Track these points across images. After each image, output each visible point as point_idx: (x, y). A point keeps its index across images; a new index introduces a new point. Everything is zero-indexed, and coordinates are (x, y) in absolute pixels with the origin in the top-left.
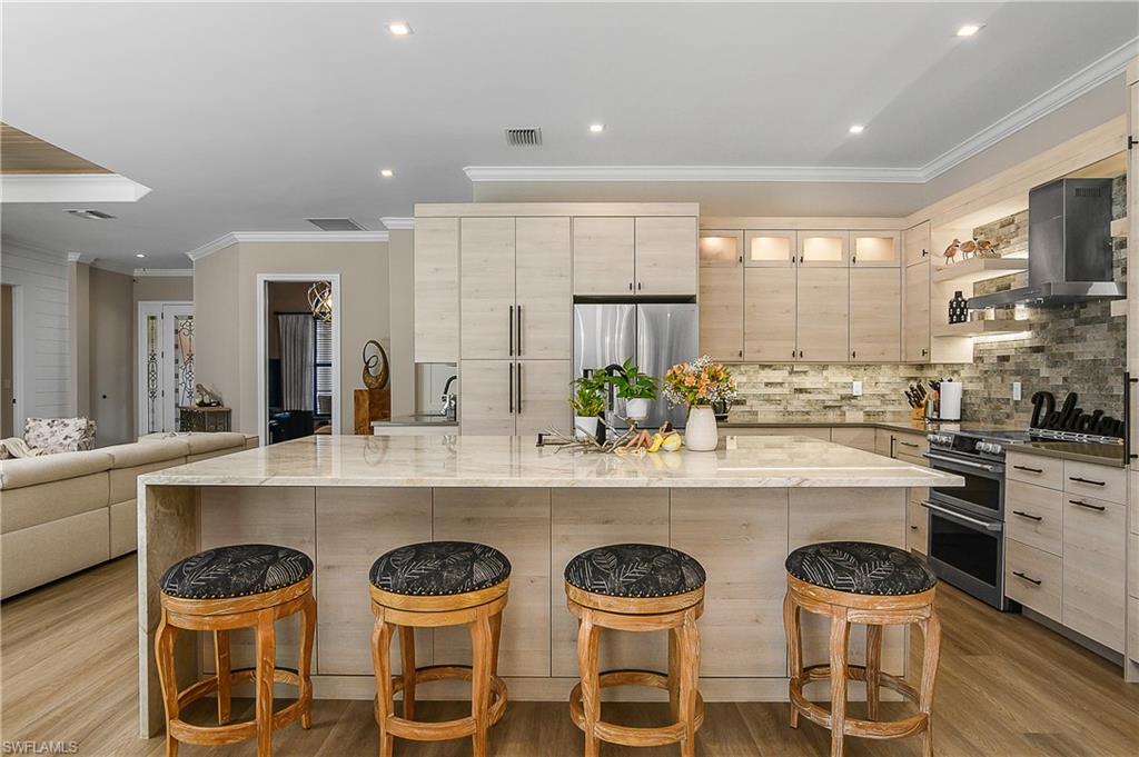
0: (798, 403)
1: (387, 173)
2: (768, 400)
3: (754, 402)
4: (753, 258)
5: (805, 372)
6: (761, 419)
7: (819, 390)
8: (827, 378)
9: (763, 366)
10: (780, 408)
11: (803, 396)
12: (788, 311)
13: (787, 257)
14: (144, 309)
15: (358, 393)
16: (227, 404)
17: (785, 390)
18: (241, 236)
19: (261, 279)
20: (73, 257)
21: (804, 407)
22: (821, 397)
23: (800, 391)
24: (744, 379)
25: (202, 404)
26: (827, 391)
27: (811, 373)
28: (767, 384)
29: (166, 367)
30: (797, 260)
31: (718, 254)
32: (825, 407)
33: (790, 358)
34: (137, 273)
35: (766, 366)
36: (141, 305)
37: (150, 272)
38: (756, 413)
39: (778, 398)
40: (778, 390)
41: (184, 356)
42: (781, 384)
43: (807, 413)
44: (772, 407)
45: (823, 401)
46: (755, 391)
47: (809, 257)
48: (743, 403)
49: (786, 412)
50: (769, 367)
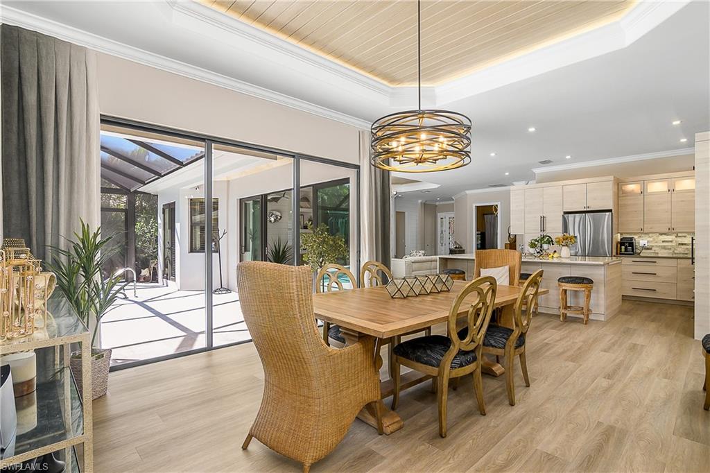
1: (507, 174)
2: (664, 248)
3: (656, 249)
4: (649, 191)
5: (685, 236)
6: (660, 255)
9: (661, 234)
11: (683, 247)
12: (667, 212)
13: (666, 189)
14: (439, 215)
15: (506, 244)
16: (464, 248)
17: (674, 244)
18: (467, 192)
19: (474, 205)
20: (420, 201)
23: (682, 244)
24: (651, 239)
25: (456, 248)
28: (663, 242)
29: (446, 235)
30: (671, 191)
31: (633, 190)
33: (668, 231)
34: (437, 203)
36: (439, 214)
37: (441, 203)
38: (658, 253)
39: (669, 247)
40: (670, 244)
41: (453, 232)
42: (671, 241)
44: (666, 251)
46: (656, 244)
47: (676, 189)
48: (651, 249)
49: (674, 253)
50: (665, 234)
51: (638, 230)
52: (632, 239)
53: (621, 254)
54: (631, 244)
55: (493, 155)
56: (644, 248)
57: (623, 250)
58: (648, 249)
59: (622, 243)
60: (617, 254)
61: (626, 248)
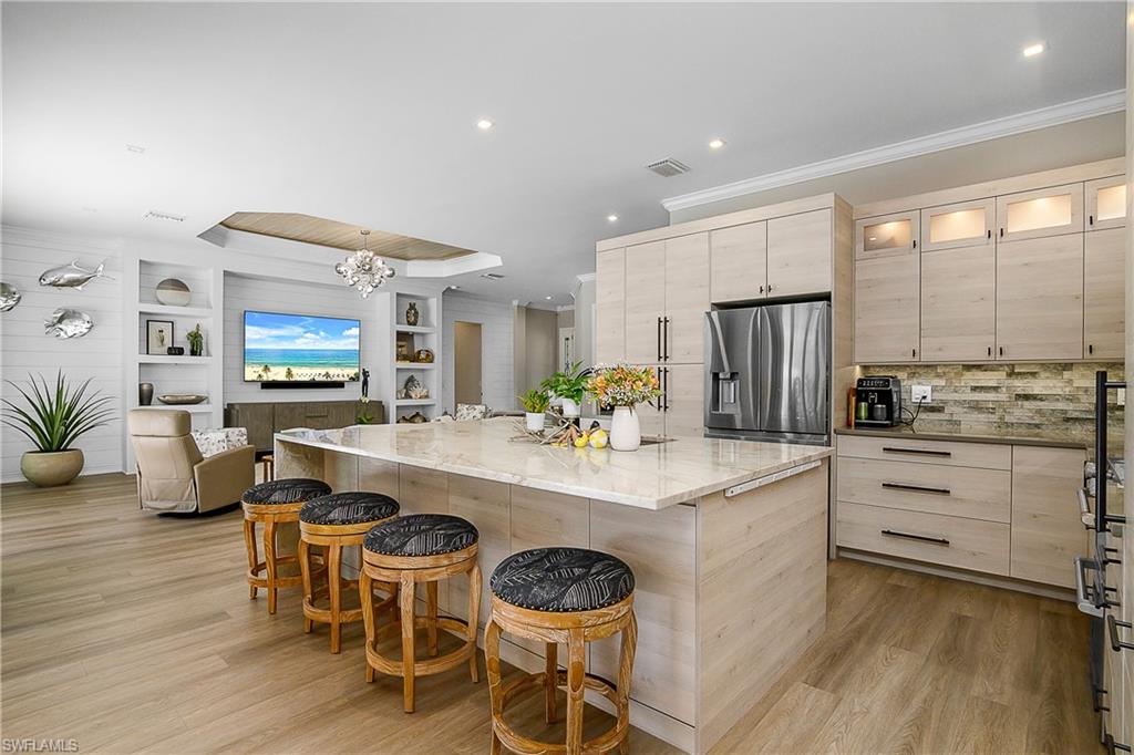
0: (1023, 412)
2: (976, 407)
3: (955, 409)
4: (934, 240)
5: (1034, 374)
6: (966, 431)
7: (1056, 398)
8: (1070, 381)
9: (968, 367)
10: (994, 418)
11: (1030, 405)
13: (983, 233)
17: (1003, 396)
21: (1032, 418)
22: (1061, 406)
23: (1027, 397)
24: (943, 383)
26: (1071, 399)
27: (1043, 375)
28: (974, 389)
30: (996, 234)
31: (892, 239)
32: (1068, 420)
33: (986, 357)
34: (559, 309)
35: (974, 366)
36: (561, 330)
38: (958, 423)
39: (991, 406)
40: (991, 396)
42: (996, 389)
43: (1037, 426)
44: (982, 417)
45: (1065, 412)
46: (956, 396)
47: (1011, 230)
48: (939, 410)
49: (1003, 424)
50: (978, 367)
51: (904, 354)
52: (886, 381)
53: (858, 425)
54: (886, 397)
55: (484, 125)
56: (922, 407)
57: (863, 413)
58: (933, 409)
59: (860, 393)
60: (849, 425)
61: (871, 410)
